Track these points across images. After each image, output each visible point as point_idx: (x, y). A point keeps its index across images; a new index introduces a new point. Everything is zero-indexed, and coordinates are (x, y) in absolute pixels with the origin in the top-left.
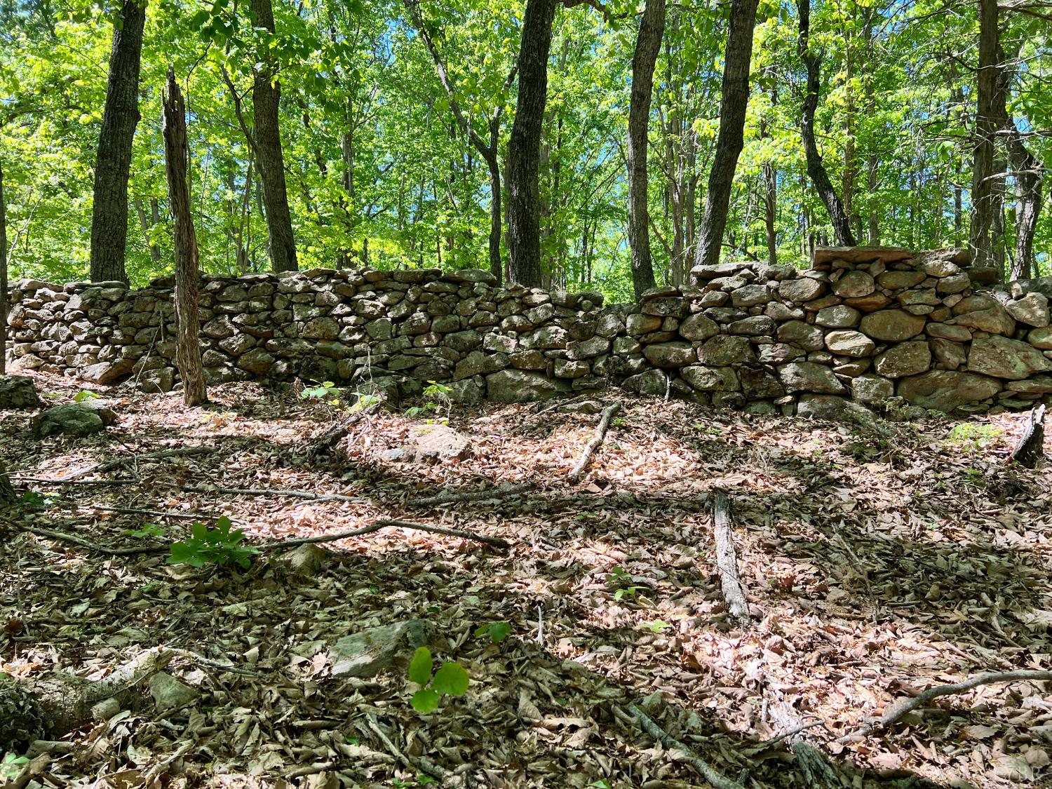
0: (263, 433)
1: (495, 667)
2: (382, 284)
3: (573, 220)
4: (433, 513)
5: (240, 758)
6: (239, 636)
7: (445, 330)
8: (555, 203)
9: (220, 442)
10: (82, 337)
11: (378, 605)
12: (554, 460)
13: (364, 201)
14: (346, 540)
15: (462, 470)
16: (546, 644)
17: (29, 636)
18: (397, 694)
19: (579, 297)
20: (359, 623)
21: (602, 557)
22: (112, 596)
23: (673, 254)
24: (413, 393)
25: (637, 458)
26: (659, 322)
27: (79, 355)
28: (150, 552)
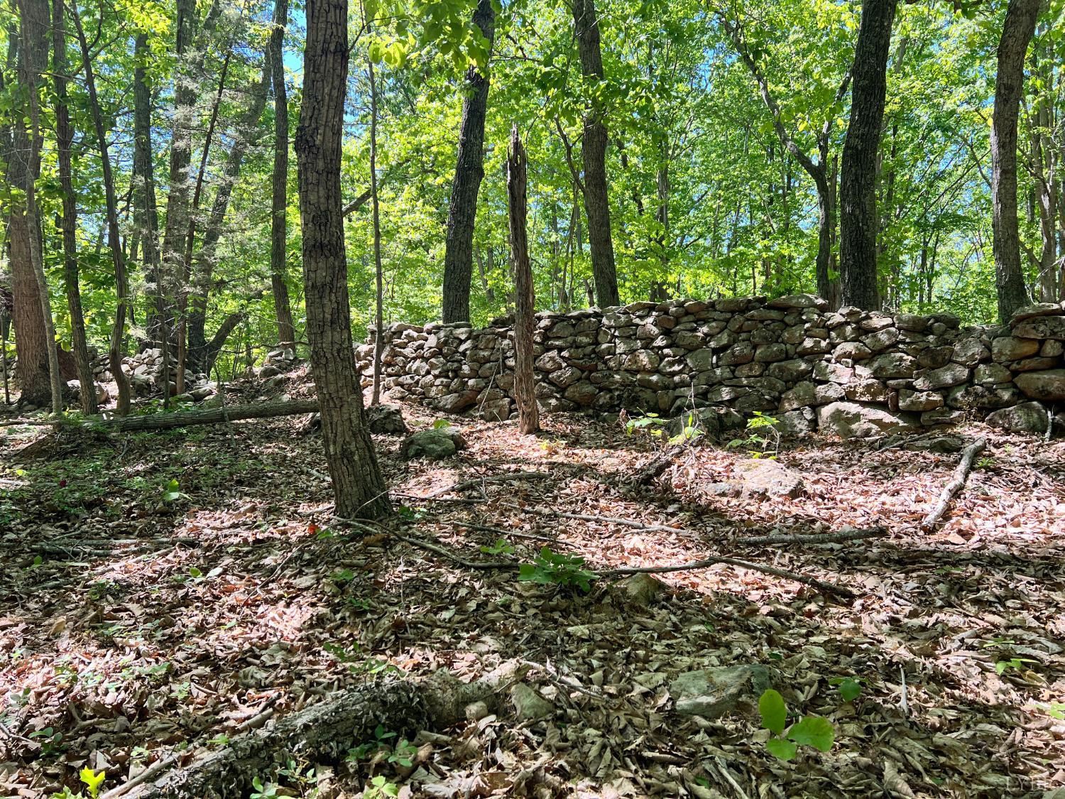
0: (590, 461)
1: (851, 728)
2: (704, 315)
3: (909, 234)
4: (765, 553)
5: (595, 779)
6: (583, 658)
7: (769, 360)
8: (888, 217)
9: (553, 469)
10: (437, 372)
11: (716, 645)
12: (902, 504)
13: (677, 232)
14: (676, 573)
15: (794, 510)
16: (910, 712)
17: (410, 634)
18: (744, 740)
19: (929, 320)
20: (698, 660)
21: (973, 619)
22: (472, 605)
23: (1042, 266)
24: (734, 426)
25: (1012, 506)
26: (1036, 346)
27: (434, 388)
28: (503, 568)
